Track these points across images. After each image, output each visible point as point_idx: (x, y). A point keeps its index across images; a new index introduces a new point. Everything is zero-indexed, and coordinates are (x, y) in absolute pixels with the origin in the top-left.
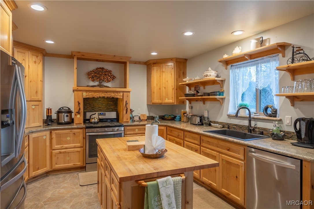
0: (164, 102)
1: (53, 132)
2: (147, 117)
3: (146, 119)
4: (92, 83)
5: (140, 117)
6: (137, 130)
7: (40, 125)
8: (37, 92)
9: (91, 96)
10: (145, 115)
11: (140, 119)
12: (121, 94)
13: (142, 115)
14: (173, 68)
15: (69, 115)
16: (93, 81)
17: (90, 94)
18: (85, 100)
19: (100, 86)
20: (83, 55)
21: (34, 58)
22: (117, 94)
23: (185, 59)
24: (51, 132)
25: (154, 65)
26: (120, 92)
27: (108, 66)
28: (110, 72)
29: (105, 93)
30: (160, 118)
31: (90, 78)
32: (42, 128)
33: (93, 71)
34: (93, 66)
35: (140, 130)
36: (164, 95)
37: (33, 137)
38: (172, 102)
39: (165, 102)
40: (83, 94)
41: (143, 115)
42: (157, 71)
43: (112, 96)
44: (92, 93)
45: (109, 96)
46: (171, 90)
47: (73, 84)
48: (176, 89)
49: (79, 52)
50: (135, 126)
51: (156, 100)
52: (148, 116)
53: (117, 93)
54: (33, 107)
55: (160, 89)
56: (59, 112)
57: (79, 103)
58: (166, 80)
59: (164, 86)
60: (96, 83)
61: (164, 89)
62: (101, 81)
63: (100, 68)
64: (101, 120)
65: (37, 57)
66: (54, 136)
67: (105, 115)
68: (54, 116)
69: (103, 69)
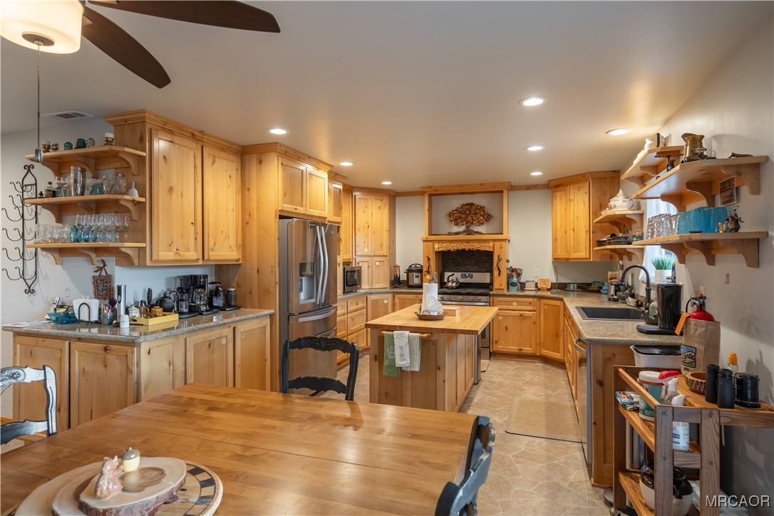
0: (571, 257)
1: (397, 296)
2: (552, 284)
3: (549, 288)
4: (455, 229)
5: (536, 283)
6: (515, 304)
7: (385, 287)
8: (381, 245)
9: (445, 249)
10: (548, 280)
11: (536, 286)
12: (491, 244)
13: (541, 280)
14: (588, 192)
15: (419, 275)
16: (457, 225)
17: (444, 245)
18: (438, 253)
19: (468, 232)
20: (437, 190)
21: (378, 203)
22: (484, 245)
23: (614, 171)
24: (394, 296)
25: (557, 189)
26: (488, 241)
27: (479, 200)
28: (482, 208)
29: (466, 244)
30: (578, 288)
31: (452, 221)
32: (388, 290)
33: (456, 210)
34: (456, 203)
35: (522, 305)
36: (572, 243)
37: (373, 299)
38: (584, 257)
39: (575, 257)
40: (434, 245)
41: (544, 281)
42: (561, 199)
43: (476, 248)
44: (447, 244)
45: (471, 248)
46: (585, 233)
47: (423, 232)
48: (593, 232)
49: (430, 187)
50: (510, 296)
51: (561, 254)
52: (555, 281)
53: (485, 242)
54: (378, 264)
55: (566, 233)
56: (409, 271)
57: (429, 259)
58: (576, 216)
59: (572, 227)
60: (462, 228)
61: (572, 232)
62: (469, 223)
63: (468, 204)
64: (462, 285)
65: (382, 200)
66: (397, 301)
67: (471, 277)
68: (403, 277)
69: (472, 204)
